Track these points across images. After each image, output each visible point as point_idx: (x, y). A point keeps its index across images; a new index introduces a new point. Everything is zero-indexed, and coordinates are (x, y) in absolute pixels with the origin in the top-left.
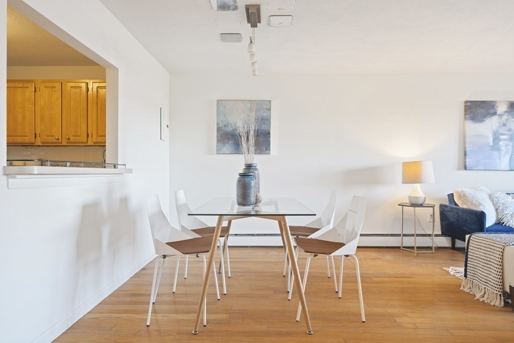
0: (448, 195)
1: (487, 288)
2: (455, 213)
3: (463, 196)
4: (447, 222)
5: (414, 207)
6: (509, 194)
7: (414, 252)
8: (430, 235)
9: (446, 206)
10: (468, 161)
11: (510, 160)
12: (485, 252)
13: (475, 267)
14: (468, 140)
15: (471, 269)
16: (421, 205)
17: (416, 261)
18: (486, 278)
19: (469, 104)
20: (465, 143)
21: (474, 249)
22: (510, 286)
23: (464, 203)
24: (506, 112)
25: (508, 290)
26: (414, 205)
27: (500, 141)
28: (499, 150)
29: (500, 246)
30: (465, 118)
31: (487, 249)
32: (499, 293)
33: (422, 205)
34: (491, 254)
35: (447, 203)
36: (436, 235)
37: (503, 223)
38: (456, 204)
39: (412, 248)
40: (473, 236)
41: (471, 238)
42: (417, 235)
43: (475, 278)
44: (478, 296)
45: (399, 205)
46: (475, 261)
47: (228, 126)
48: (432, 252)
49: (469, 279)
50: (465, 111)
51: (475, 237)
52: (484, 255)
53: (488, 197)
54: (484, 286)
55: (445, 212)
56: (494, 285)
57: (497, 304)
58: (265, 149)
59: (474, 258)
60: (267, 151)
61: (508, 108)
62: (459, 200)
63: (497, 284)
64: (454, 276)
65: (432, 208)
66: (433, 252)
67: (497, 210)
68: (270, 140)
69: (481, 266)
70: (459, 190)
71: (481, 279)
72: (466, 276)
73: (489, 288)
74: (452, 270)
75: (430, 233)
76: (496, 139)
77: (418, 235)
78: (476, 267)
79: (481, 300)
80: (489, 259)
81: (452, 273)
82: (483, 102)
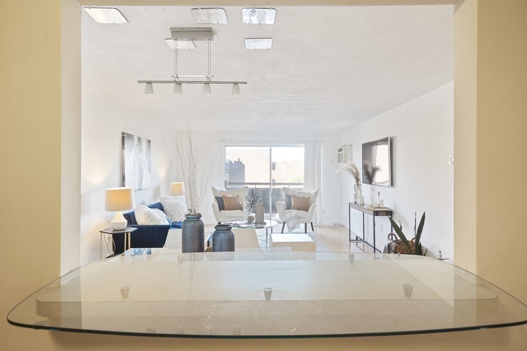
11: (138, 182)
14: (125, 167)
20: (123, 169)
24: (137, 144)
27: (135, 167)
28: (135, 174)
30: (123, 147)
50: (123, 141)
61: (138, 140)
82: (130, 135)
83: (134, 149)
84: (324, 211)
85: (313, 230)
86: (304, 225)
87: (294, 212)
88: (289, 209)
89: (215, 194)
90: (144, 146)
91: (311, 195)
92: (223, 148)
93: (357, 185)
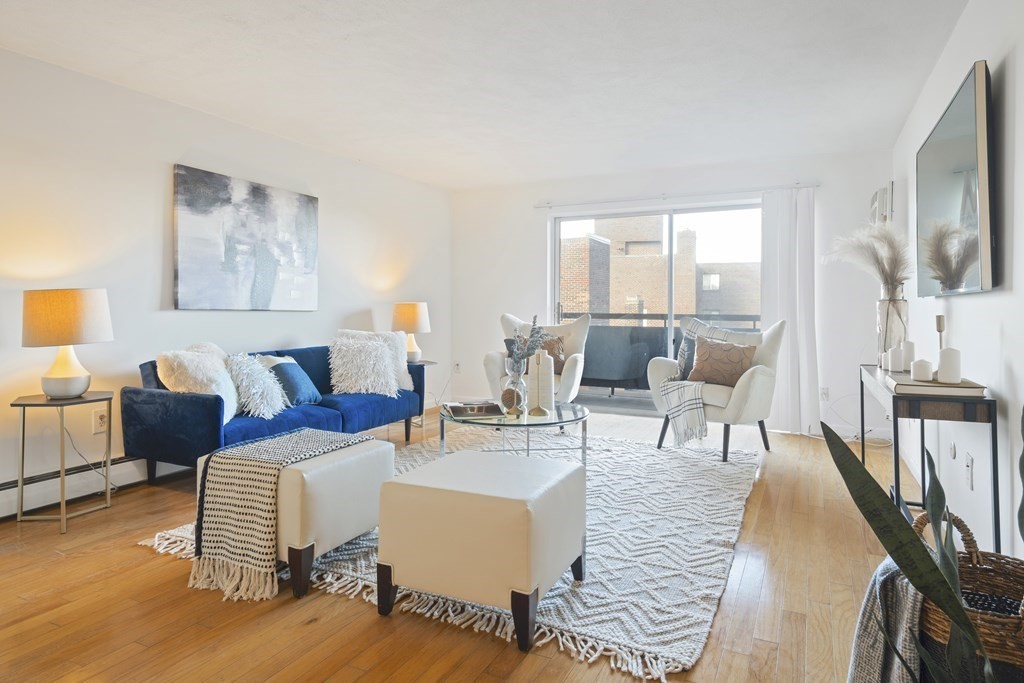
0: (141, 366)
1: (246, 565)
2: (157, 406)
3: (177, 368)
4: (139, 427)
5: (61, 405)
6: (253, 354)
7: (59, 520)
8: (97, 465)
9: (136, 392)
10: (183, 291)
11: (252, 291)
12: (242, 489)
13: (220, 526)
14: (181, 246)
15: (211, 532)
16: (79, 399)
17: (65, 545)
18: (244, 545)
19: (182, 172)
20: (174, 252)
21: (217, 486)
22: (290, 548)
23: (179, 382)
24: (246, 200)
25: (285, 558)
26: (58, 401)
27: (237, 254)
28: (234, 270)
29: (271, 472)
30: (175, 202)
31: (245, 482)
32: (269, 571)
33: (80, 397)
34: (254, 490)
35: (139, 384)
36: (115, 462)
37: (249, 412)
38: (160, 385)
39: (56, 507)
40: (213, 458)
41: (211, 464)
42: (67, 471)
43: (219, 551)
44: (228, 589)
45: (12, 405)
46: (221, 513)
48: (105, 506)
49: (207, 556)
50: (176, 185)
51: (218, 460)
52: (240, 496)
53: (223, 363)
54: (240, 564)
55: (135, 406)
56: (261, 556)
57: (267, 595)
59: (218, 506)
61: (249, 194)
62: (170, 376)
63: (267, 554)
64: (167, 554)
65: (106, 402)
66: (109, 505)
67: (238, 388)
69: (233, 522)
70: (170, 354)
71: (232, 550)
72: (198, 552)
73: (250, 566)
74: (158, 541)
75: (100, 458)
76: (230, 250)
77: (70, 471)
78: (223, 526)
79: (236, 599)
80: (249, 504)
81: (161, 550)
82: (209, 174)
83: (228, 209)
84: (826, 394)
85: (767, 448)
86: (721, 426)
87: (692, 388)
88: (684, 377)
89: (506, 333)
90: (283, 208)
91: (761, 342)
92: (549, 224)
93: (890, 300)
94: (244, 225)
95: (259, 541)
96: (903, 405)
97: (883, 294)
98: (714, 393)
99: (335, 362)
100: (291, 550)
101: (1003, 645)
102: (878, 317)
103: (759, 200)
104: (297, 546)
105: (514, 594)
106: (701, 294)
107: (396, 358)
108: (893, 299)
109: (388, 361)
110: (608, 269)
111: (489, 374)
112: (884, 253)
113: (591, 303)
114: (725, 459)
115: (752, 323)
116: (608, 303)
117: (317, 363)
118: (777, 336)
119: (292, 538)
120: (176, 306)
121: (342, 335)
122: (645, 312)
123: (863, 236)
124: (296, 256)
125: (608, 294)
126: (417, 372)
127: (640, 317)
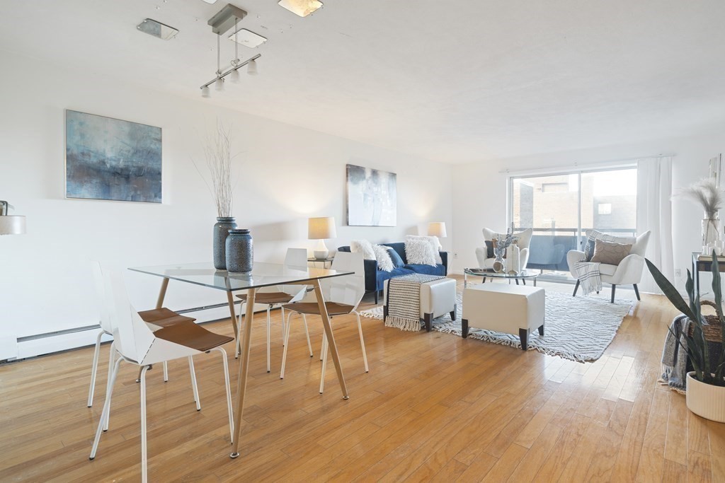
3: (359, 246)
5: (322, 261)
6: (381, 245)
10: (350, 218)
11: (373, 218)
12: (405, 291)
13: (396, 305)
15: (392, 307)
18: (407, 312)
19: (348, 167)
20: (347, 201)
24: (370, 177)
25: (423, 317)
29: (417, 285)
30: (347, 180)
31: (406, 289)
32: (417, 321)
34: (410, 292)
40: (391, 280)
41: (391, 283)
43: (396, 314)
44: (401, 327)
46: (396, 300)
47: (90, 156)
49: (391, 316)
50: (347, 173)
51: (393, 281)
56: (414, 316)
57: (417, 329)
58: (153, 196)
59: (395, 298)
60: (158, 199)
61: (371, 174)
63: (416, 315)
68: (161, 184)
69: (401, 303)
70: (356, 241)
71: (401, 313)
72: (388, 314)
76: (365, 200)
79: (404, 330)
80: (408, 297)
82: (358, 167)
83: (365, 181)
85: (639, 299)
87: (593, 266)
88: (588, 260)
89: (486, 237)
90: (384, 179)
91: (635, 242)
92: (507, 181)
93: (710, 220)
94: (369, 188)
95: (413, 310)
96: (702, 265)
97: (705, 216)
98: (607, 268)
99: (408, 249)
100: (425, 314)
101: (719, 336)
102: (703, 228)
103: (636, 164)
104: (428, 312)
105: (520, 329)
106: (597, 217)
107: (434, 249)
108: (712, 219)
109: (431, 250)
110: (532, 202)
111: (478, 258)
112: (707, 195)
113: (521, 223)
114: (612, 302)
115: (632, 233)
116: (532, 223)
117: (400, 249)
118: (645, 239)
119: (425, 309)
120: (348, 224)
121: (409, 238)
122: (556, 227)
123: (696, 187)
124: (388, 201)
125: (532, 217)
126: (444, 256)
127: (553, 230)
